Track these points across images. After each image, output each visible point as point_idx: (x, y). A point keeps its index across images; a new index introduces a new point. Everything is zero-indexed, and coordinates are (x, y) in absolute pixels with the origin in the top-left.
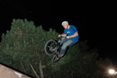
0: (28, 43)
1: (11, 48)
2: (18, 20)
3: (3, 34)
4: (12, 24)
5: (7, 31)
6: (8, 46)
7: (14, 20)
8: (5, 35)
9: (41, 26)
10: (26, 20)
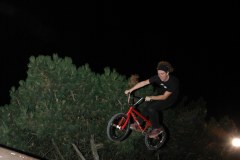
0: (64, 102)
1: (32, 115)
2: (41, 58)
3: (13, 89)
4: (29, 66)
5: (21, 82)
6: (25, 111)
7: (32, 59)
8: (17, 89)
9: (87, 66)
10: (55, 56)
